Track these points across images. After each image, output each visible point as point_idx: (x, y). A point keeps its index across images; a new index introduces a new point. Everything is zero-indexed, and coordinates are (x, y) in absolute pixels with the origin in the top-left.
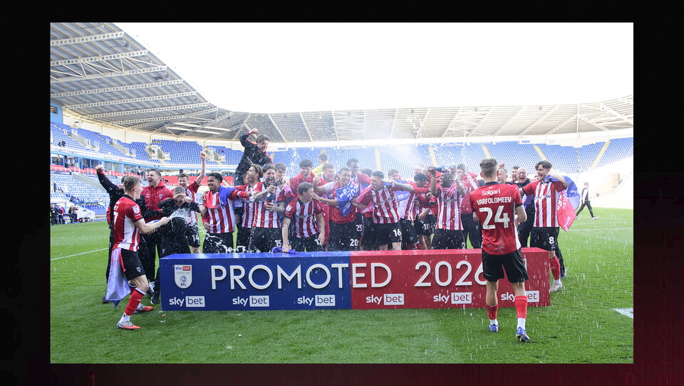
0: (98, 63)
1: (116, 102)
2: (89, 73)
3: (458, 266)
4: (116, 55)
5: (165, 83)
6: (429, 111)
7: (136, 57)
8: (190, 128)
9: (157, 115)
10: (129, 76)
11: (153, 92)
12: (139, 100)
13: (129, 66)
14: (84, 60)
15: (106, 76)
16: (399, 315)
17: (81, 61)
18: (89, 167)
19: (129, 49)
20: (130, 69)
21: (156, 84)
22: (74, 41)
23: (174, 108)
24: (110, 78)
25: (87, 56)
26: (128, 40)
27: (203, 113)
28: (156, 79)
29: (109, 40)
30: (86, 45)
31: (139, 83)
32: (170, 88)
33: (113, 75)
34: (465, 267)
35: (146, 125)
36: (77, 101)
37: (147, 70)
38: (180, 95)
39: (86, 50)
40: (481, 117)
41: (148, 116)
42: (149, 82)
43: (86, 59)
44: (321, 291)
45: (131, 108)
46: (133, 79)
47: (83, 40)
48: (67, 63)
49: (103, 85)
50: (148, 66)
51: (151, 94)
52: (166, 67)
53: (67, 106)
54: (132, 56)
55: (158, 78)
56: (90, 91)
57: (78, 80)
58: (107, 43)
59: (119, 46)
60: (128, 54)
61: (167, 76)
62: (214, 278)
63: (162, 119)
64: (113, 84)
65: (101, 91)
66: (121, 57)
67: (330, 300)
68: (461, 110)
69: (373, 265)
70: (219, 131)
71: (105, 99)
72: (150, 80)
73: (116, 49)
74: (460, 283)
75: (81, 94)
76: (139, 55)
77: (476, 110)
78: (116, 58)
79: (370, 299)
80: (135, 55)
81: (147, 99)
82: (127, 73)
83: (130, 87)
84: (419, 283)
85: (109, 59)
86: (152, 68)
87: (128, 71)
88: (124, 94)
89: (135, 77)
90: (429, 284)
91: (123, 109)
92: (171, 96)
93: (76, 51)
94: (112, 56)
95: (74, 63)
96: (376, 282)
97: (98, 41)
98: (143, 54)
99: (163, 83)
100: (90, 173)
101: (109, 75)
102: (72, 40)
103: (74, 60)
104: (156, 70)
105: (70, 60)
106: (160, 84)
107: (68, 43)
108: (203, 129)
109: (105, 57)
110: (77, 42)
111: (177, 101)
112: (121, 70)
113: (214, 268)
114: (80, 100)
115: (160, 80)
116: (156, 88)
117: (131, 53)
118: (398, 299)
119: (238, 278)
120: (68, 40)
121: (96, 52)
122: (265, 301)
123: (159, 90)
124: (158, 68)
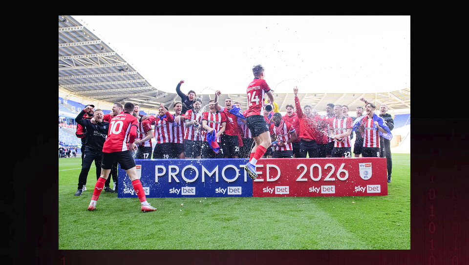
0: (83, 59)
1: (93, 84)
2: (77, 65)
3: (326, 167)
4: (95, 54)
5: (125, 73)
6: (287, 95)
7: (108, 57)
8: (140, 102)
9: (119, 93)
10: (103, 68)
11: (117, 79)
12: (108, 83)
13: (103, 62)
14: (75, 57)
15: (88, 67)
16: (286, 200)
17: (73, 57)
18: (73, 124)
19: (103, 51)
20: (103, 63)
21: (119, 74)
22: (69, 45)
23: (130, 89)
24: (90, 69)
25: (77, 55)
26: (104, 45)
27: (149, 93)
28: (120, 70)
29: (92, 45)
30: (77, 48)
31: (109, 73)
32: (128, 76)
33: (93, 67)
34: (330, 168)
35: (112, 100)
36: (68, 83)
37: (114, 65)
38: (134, 81)
39: (76, 50)
40: (319, 100)
41: (114, 93)
42: (115, 72)
43: (76, 56)
44: (232, 184)
45: (103, 88)
46: (105, 70)
47: (75, 44)
48: (64, 59)
49: (85, 73)
50: (115, 62)
51: (116, 80)
52: (126, 63)
53: (62, 85)
54: (105, 55)
55: (121, 70)
56: (77, 76)
57: (70, 69)
58: (90, 47)
59: (97, 49)
60: (103, 54)
61: (127, 69)
62: (157, 174)
63: (122, 96)
64: (92, 72)
65: (84, 76)
66: (98, 56)
67: (238, 190)
68: (306, 95)
69: (268, 166)
70: (158, 105)
71: (86, 82)
72: (115, 71)
73: (96, 51)
74: (327, 179)
75: (71, 78)
76: (110, 55)
77: (315, 95)
78: (95, 56)
79: (266, 190)
80: (108, 55)
81: (114, 83)
82: (102, 66)
83: (103, 75)
84: (299, 179)
85: (91, 57)
86: (118, 64)
87: (102, 65)
88: (99, 79)
89: (107, 69)
90: (306, 180)
91: (98, 89)
92: (129, 82)
93: (70, 51)
94: (93, 55)
95: (69, 58)
96: (270, 178)
97: (85, 46)
98: (112, 55)
99: (124, 73)
100: (73, 128)
101: (90, 67)
102: (68, 44)
103: (69, 57)
104: (120, 65)
105: (66, 57)
106: (122, 74)
107: (65, 46)
108: (148, 103)
109: (88, 55)
110: (71, 45)
111: (132, 85)
112: (98, 64)
113: (157, 167)
114: (71, 82)
115: (122, 71)
116: (120, 76)
117: (105, 54)
118: (284, 190)
119: (174, 174)
120: (65, 44)
121: (83, 52)
122: (192, 191)
123: (122, 78)
124: (122, 64)
